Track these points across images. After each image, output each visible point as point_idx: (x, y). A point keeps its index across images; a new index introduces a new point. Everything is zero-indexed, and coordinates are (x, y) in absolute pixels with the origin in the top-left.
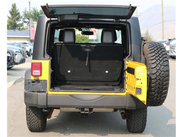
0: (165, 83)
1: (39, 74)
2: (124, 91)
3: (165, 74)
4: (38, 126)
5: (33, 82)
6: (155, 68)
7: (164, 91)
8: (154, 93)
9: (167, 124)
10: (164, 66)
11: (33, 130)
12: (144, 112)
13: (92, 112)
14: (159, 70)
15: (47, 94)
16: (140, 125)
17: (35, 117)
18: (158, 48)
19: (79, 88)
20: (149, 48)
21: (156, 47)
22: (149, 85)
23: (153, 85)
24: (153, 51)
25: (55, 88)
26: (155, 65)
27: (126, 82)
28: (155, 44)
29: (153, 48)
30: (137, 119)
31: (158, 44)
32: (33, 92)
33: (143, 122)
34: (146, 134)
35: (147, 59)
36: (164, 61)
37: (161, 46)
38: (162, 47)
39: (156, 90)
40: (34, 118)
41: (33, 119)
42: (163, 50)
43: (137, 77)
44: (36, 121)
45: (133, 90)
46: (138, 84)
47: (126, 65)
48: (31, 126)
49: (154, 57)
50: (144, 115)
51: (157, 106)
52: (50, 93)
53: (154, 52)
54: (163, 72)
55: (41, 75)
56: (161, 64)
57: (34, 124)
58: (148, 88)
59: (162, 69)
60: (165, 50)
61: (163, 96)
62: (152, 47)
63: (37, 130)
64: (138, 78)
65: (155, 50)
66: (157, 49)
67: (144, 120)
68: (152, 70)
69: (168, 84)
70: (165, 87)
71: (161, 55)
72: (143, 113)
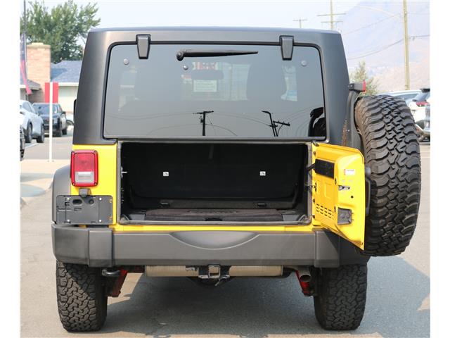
0: (409, 196)
1: (92, 181)
2: (307, 222)
3: (409, 175)
4: (87, 316)
5: (76, 201)
6: (385, 160)
7: (407, 217)
8: (384, 220)
9: (419, 309)
10: (407, 153)
11: (76, 326)
12: (360, 276)
13: (228, 276)
14: (394, 163)
15: (113, 232)
16: (350, 310)
17: (81, 291)
18: (393, 110)
19: (193, 216)
20: (369, 110)
21: (387, 107)
22: (371, 201)
23: (380, 201)
24: (380, 116)
25: (132, 216)
26: (385, 152)
27: (313, 198)
28: (384, 101)
29: (379, 109)
30: (342, 295)
31: (392, 99)
32: (76, 226)
33: (357, 302)
34: (364, 334)
35: (364, 137)
36: (407, 141)
37: (399, 104)
38: (401, 108)
39: (387, 214)
40: (78, 294)
41: (74, 297)
42: (403, 115)
43: (340, 183)
44: (83, 301)
45: (331, 216)
46: (343, 199)
47: (313, 155)
48: (71, 315)
49: (383, 132)
50: (359, 282)
51: (391, 255)
52: (119, 228)
53: (381, 119)
54: (404, 170)
55: (96, 183)
56: (400, 150)
57: (79, 310)
58: (368, 208)
59: (402, 161)
60: (409, 115)
61: (405, 228)
62: (378, 106)
63: (85, 327)
64: (343, 185)
65: (385, 115)
66: (390, 113)
67: (359, 295)
68: (377, 165)
69: (416, 199)
70: (411, 205)
71: (400, 127)
72: (356, 277)
